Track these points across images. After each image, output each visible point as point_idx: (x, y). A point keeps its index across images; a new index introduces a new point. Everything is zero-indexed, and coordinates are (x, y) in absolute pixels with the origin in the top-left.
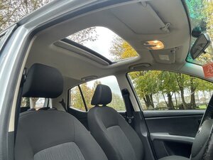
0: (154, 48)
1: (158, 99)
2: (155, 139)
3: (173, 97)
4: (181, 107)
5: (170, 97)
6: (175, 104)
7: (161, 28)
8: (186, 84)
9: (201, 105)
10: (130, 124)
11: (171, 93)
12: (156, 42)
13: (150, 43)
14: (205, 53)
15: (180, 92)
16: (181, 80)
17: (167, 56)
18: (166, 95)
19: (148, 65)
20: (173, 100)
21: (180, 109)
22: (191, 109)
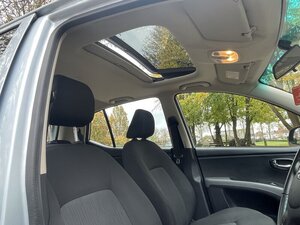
0: (224, 61)
1: (201, 132)
2: (211, 186)
3: (222, 129)
4: (232, 144)
5: (218, 129)
6: (224, 139)
7: (243, 34)
8: (240, 113)
9: (257, 141)
10: (178, 165)
11: (220, 124)
12: (229, 52)
13: (221, 53)
14: (295, 71)
15: (232, 123)
16: (234, 107)
17: (238, 73)
18: (213, 127)
19: (206, 85)
20: (222, 134)
21: (231, 146)
22: (244, 146)
